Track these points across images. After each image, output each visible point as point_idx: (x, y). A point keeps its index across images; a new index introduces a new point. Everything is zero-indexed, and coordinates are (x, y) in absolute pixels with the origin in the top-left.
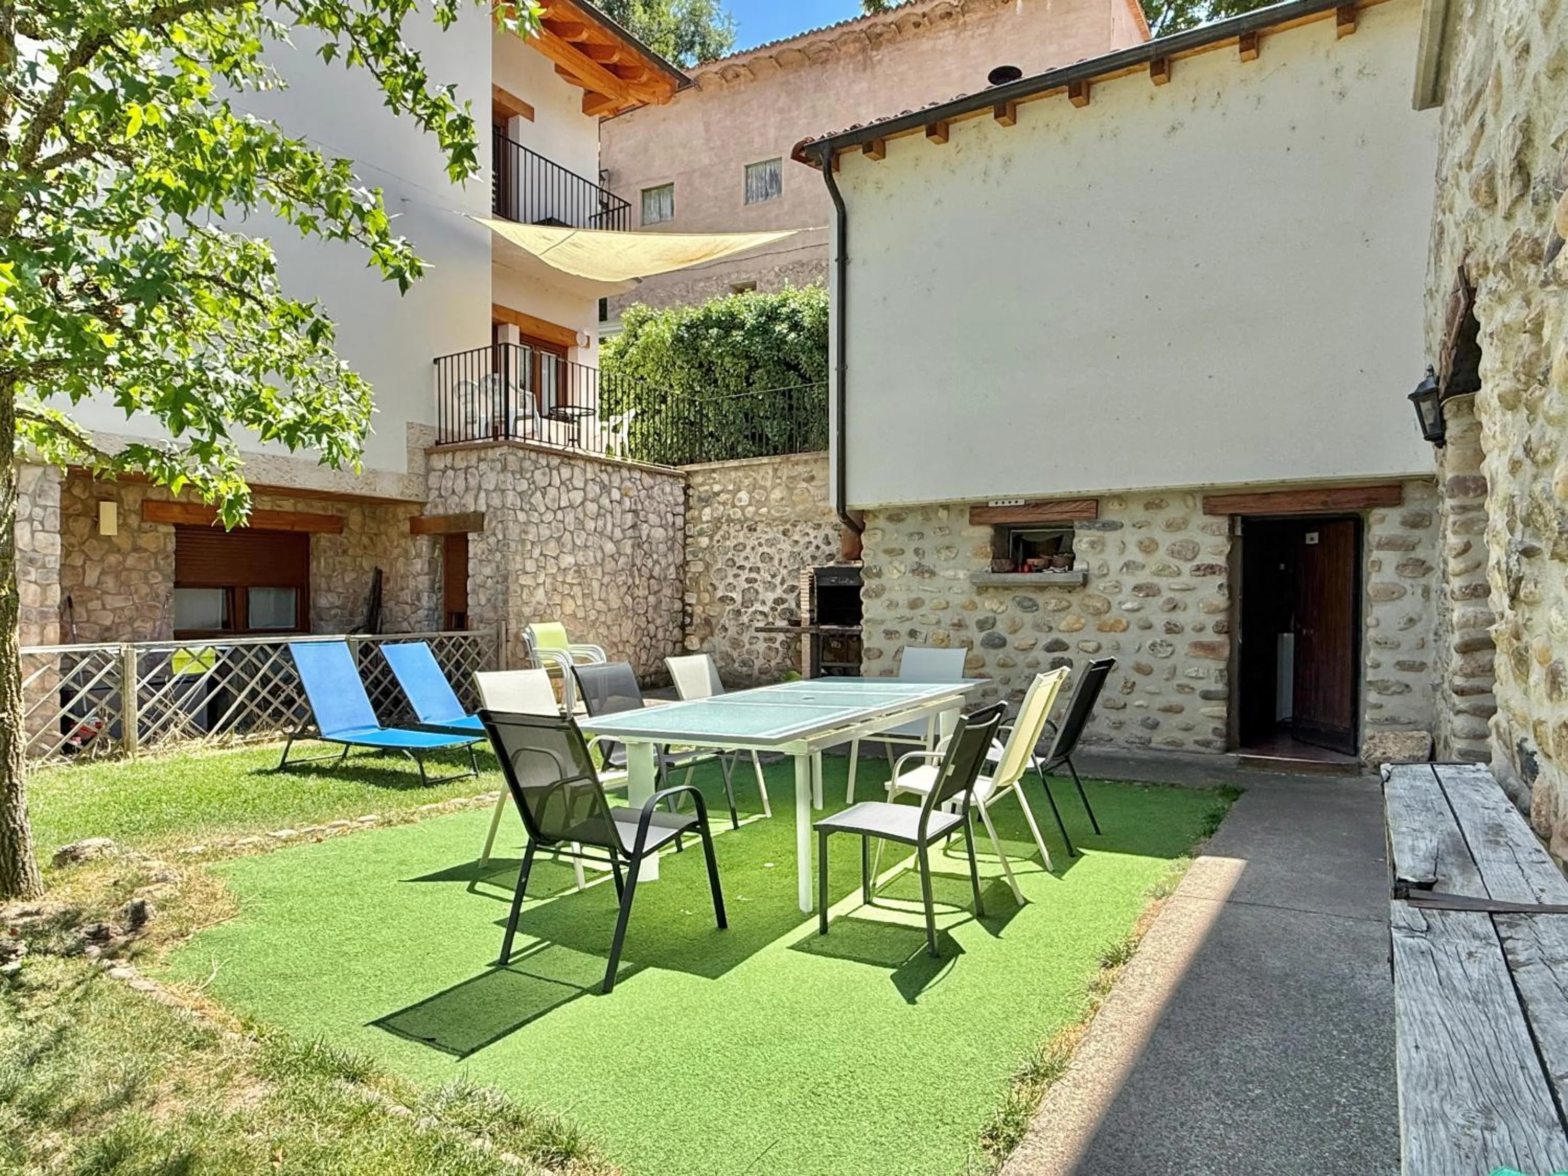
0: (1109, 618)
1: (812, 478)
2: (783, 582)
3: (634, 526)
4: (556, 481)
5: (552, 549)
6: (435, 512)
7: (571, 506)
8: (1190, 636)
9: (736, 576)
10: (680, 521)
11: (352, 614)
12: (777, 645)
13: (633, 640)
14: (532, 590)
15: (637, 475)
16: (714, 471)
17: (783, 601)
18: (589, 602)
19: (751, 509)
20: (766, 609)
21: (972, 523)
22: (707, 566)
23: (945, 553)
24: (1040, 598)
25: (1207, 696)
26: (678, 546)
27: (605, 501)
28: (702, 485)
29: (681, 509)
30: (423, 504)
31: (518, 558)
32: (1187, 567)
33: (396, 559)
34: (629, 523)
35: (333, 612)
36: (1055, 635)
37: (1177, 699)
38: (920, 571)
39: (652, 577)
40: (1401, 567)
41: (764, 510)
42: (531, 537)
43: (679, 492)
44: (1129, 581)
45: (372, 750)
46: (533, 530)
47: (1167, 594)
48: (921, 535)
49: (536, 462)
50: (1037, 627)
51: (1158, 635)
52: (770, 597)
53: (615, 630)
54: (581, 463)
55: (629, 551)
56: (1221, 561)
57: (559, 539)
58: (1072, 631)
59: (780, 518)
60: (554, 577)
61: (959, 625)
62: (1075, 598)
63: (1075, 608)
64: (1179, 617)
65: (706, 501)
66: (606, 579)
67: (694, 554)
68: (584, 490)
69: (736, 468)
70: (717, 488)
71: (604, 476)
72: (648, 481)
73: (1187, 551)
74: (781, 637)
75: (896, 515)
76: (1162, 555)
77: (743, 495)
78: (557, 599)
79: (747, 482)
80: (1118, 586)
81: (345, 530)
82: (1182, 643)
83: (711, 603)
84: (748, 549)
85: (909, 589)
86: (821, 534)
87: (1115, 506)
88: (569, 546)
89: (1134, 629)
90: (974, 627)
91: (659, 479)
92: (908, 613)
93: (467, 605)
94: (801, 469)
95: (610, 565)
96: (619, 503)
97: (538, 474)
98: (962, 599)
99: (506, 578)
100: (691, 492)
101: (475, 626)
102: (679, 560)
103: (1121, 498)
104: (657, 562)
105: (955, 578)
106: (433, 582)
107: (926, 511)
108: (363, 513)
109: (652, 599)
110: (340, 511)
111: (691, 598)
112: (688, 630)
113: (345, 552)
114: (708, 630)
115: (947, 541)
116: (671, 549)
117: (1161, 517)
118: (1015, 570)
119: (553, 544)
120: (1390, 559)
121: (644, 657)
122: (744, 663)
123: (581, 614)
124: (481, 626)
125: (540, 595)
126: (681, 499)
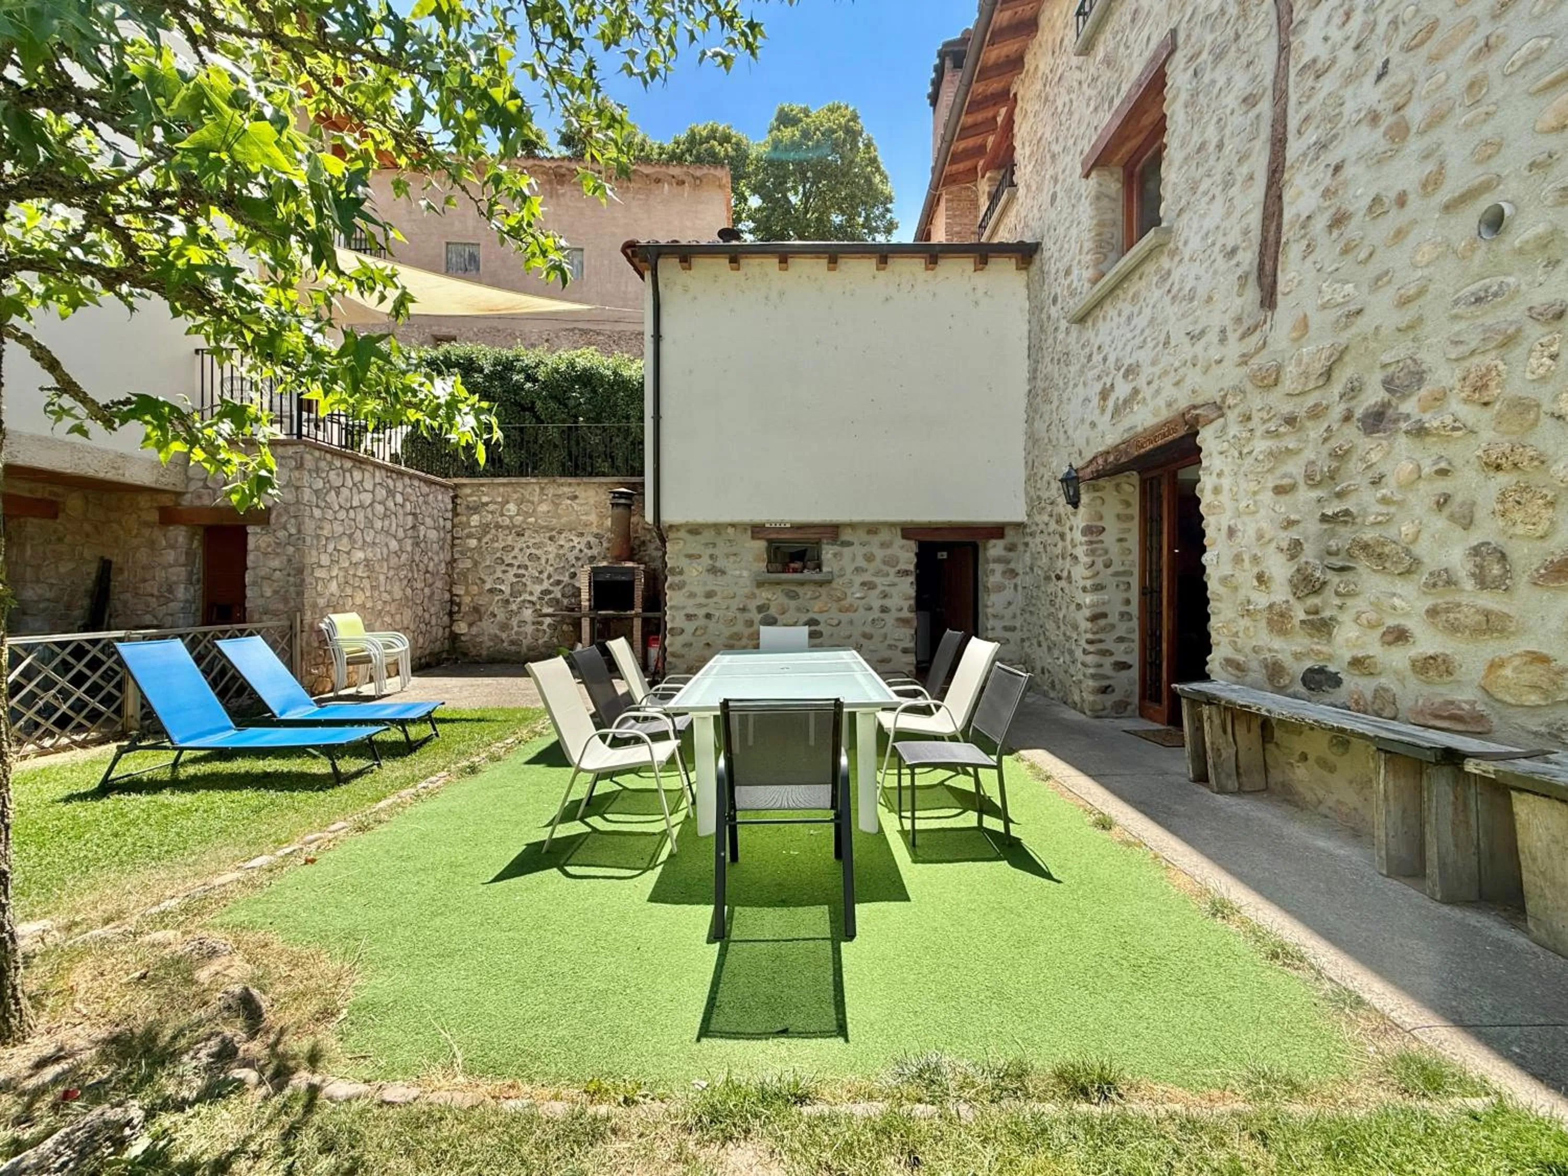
0: (845, 603)
1: (576, 497)
2: (549, 577)
3: (413, 527)
4: (349, 483)
5: (344, 545)
6: (197, 503)
7: (362, 506)
8: (894, 614)
9: (504, 572)
10: (449, 525)
11: (68, 607)
12: (545, 627)
13: (412, 627)
14: (326, 582)
15: (416, 483)
16: (482, 485)
17: (550, 592)
18: (376, 594)
19: (520, 518)
20: (534, 599)
21: (753, 538)
22: (476, 564)
23: (732, 559)
24: (800, 591)
25: (905, 651)
26: (447, 547)
27: (390, 504)
28: (471, 495)
29: (449, 515)
30: (179, 494)
31: (314, 553)
32: (892, 571)
33: (137, 548)
34: (410, 524)
35: (42, 606)
36: (810, 615)
37: (888, 654)
38: (714, 570)
39: (427, 572)
40: (1004, 573)
41: (532, 520)
42: (325, 532)
43: (448, 500)
44: (858, 579)
45: (202, 753)
46: (327, 526)
47: (880, 588)
48: (714, 545)
49: (330, 463)
50: (798, 610)
51: (876, 614)
52: (538, 589)
53: (398, 617)
54: (370, 468)
55: (409, 549)
56: (912, 567)
57: (350, 536)
58: (821, 612)
59: (546, 527)
60: (346, 570)
61: (744, 610)
62: (823, 591)
63: (824, 597)
64: (887, 602)
65: (475, 509)
66: (391, 573)
67: (462, 553)
68: (373, 492)
69: (504, 485)
70: (485, 499)
71: (390, 481)
72: (425, 489)
73: (890, 562)
74: (548, 620)
75: (695, 530)
76: (877, 563)
77: (512, 508)
78: (349, 591)
79: (515, 496)
80: (851, 582)
81: (61, 515)
82: (890, 619)
83: (480, 594)
84: (516, 550)
85: (705, 584)
86: (584, 540)
87: (849, 531)
88: (360, 543)
89: (861, 610)
90: (755, 611)
91: (433, 487)
92: (703, 600)
93: (245, 597)
94: (566, 489)
95: (394, 561)
96: (402, 506)
97: (332, 475)
98: (746, 591)
99: (300, 571)
100: (459, 501)
101: (256, 617)
102: (448, 558)
103: (852, 526)
104: (431, 559)
105: (741, 576)
106: (191, 573)
107: (718, 528)
108: (86, 498)
109: (427, 590)
110: (56, 494)
111: (459, 590)
112: (456, 617)
113: (60, 540)
114: (476, 616)
115: (733, 550)
116: (442, 548)
117: (876, 540)
118: (783, 572)
119: (345, 540)
120: (999, 568)
121: (421, 640)
122: (512, 643)
123: (369, 605)
124: (265, 618)
125: (333, 587)
126: (450, 506)
